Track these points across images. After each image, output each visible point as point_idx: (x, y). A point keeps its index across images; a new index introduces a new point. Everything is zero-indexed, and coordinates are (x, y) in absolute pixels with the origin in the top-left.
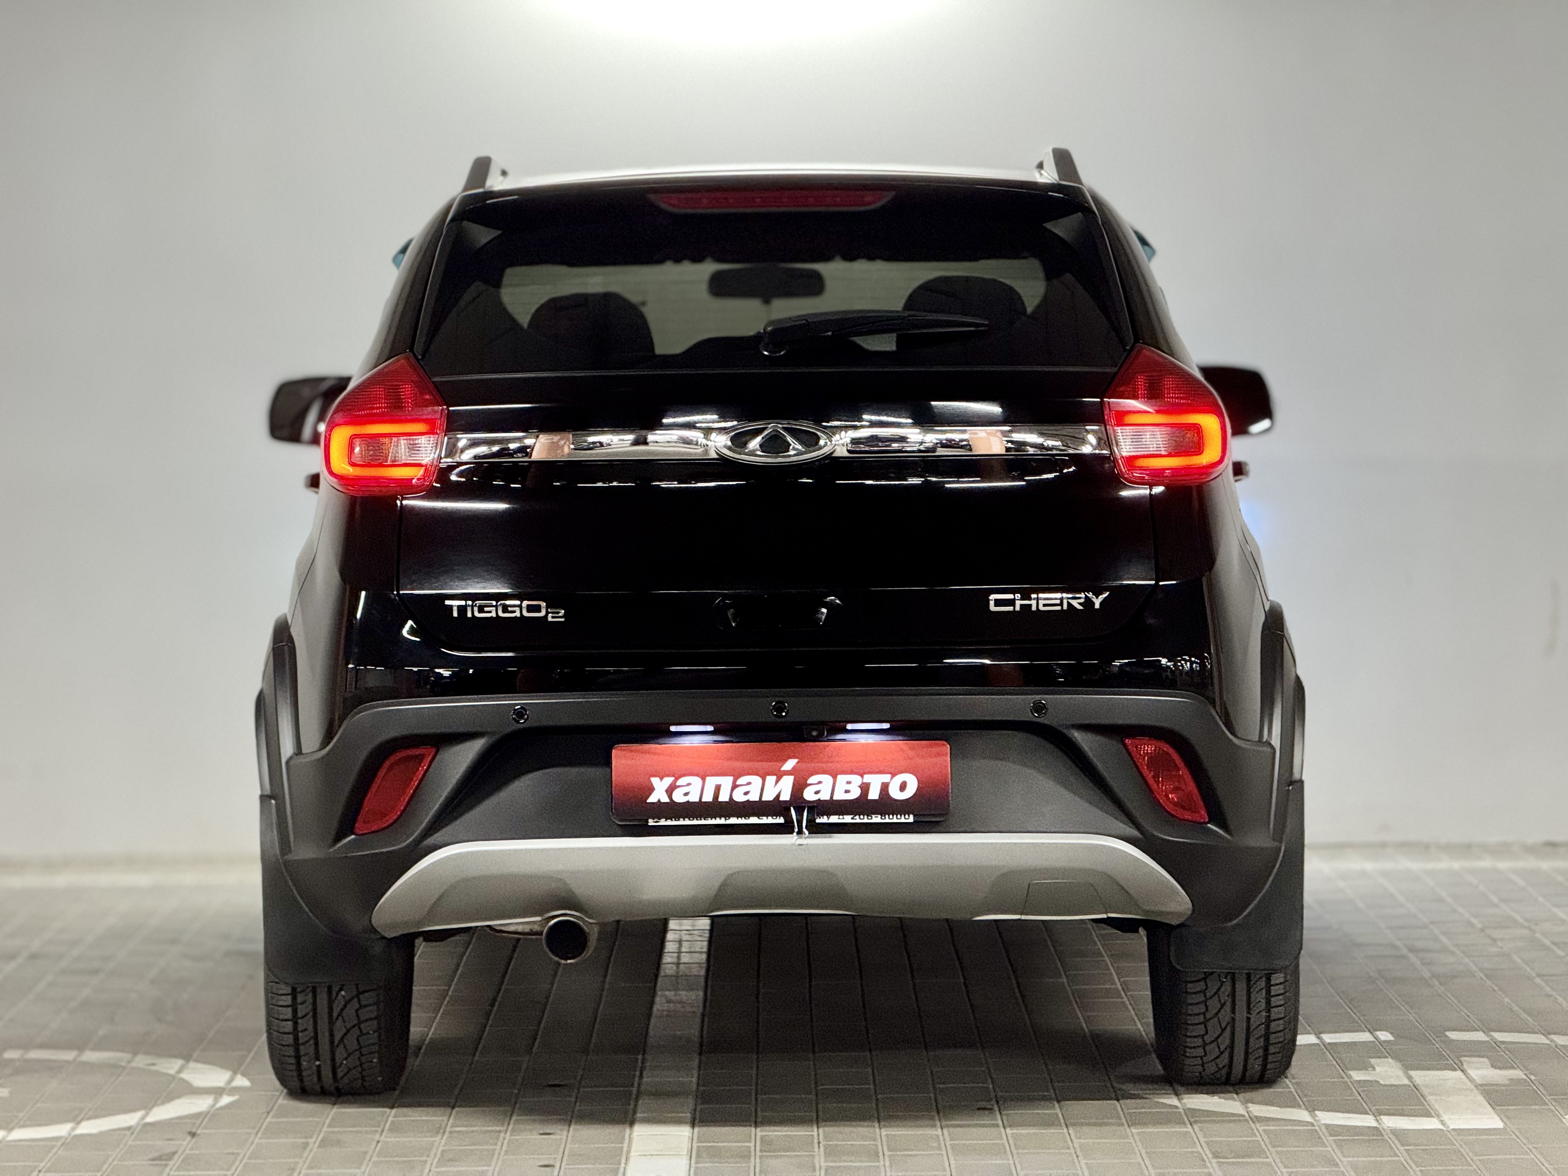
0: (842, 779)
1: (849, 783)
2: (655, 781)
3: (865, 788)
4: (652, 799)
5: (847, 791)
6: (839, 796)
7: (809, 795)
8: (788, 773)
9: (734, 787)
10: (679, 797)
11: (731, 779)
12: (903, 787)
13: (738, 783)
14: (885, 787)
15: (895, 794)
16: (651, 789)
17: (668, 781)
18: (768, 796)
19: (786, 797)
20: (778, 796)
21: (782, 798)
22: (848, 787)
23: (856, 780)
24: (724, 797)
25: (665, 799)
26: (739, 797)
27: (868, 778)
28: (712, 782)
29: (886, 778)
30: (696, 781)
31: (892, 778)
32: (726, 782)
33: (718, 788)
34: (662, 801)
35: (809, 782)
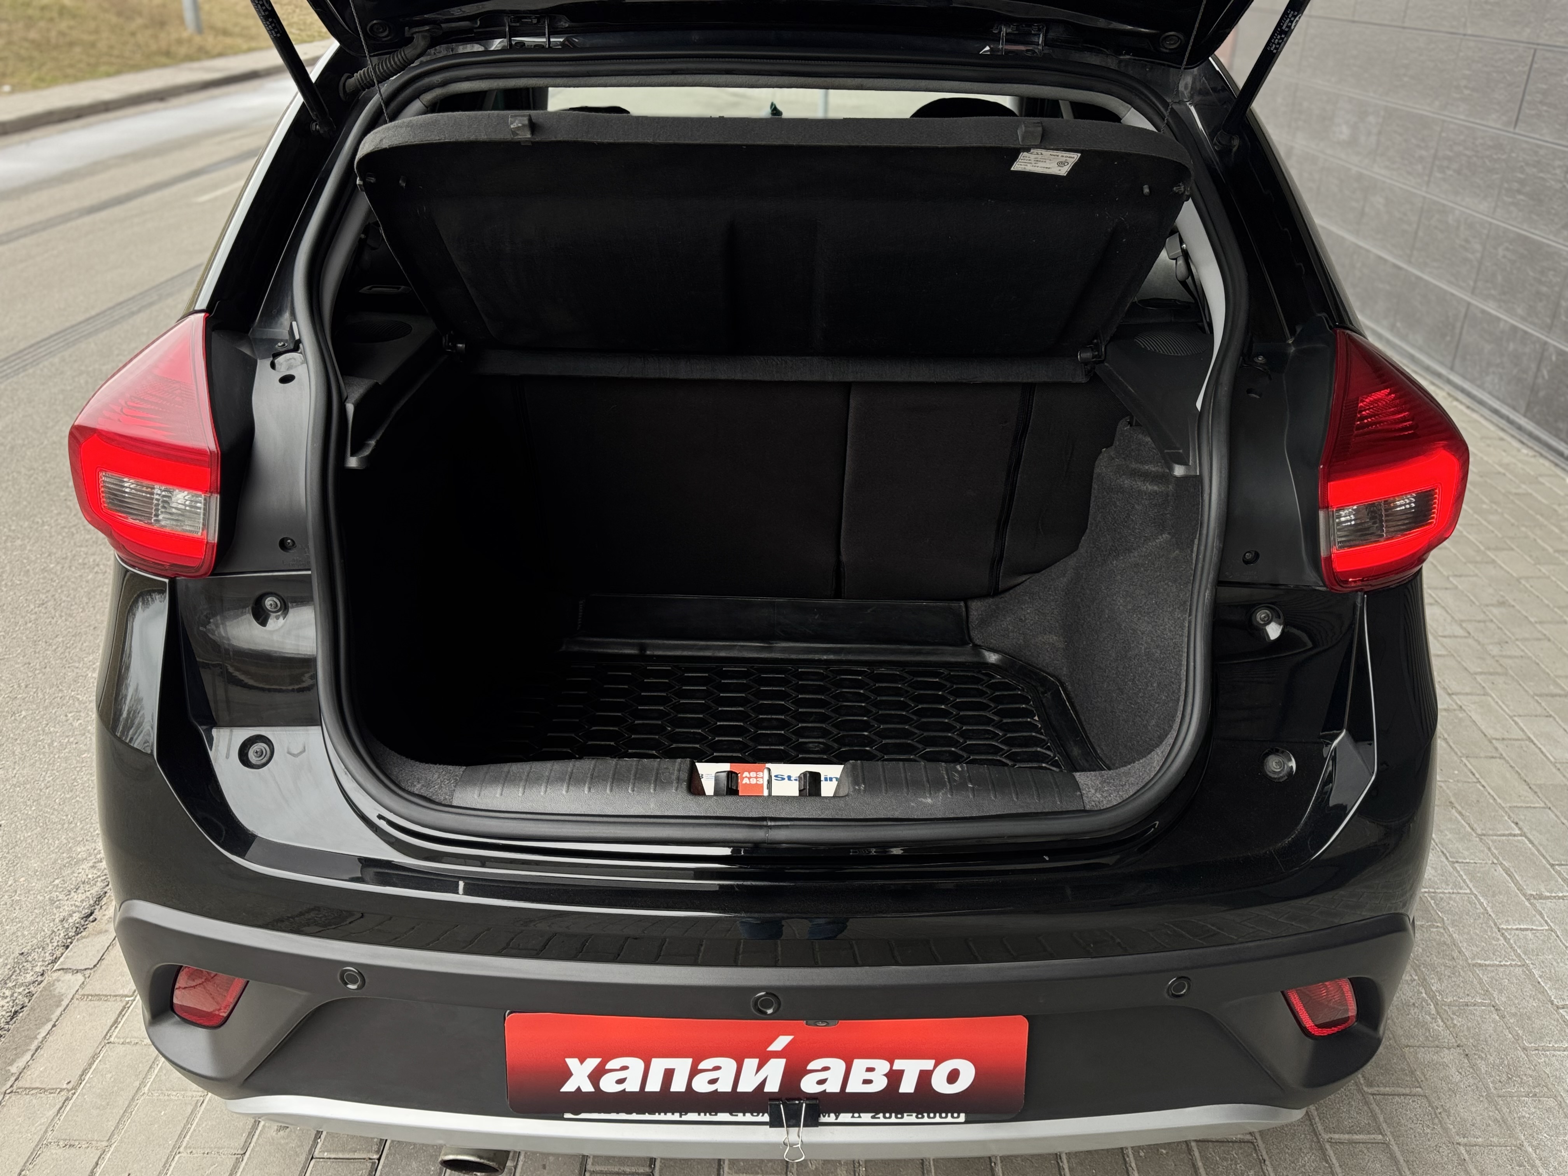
0: (860, 1065)
1: (870, 1070)
2: (572, 1063)
3: (895, 1077)
4: (569, 1087)
5: (867, 1082)
6: (855, 1086)
7: (809, 1085)
8: (777, 1055)
9: (694, 1072)
10: (608, 1084)
11: (689, 1061)
12: (953, 1077)
13: (701, 1066)
14: (925, 1077)
15: (940, 1084)
16: (567, 1074)
17: (592, 1063)
18: (747, 1085)
19: (773, 1086)
20: (763, 1084)
21: (767, 1089)
22: (869, 1075)
23: (882, 1066)
24: (678, 1085)
25: (588, 1087)
26: (701, 1085)
27: (899, 1064)
28: (659, 1065)
29: (928, 1064)
30: (636, 1065)
31: (936, 1066)
32: (682, 1066)
33: (669, 1075)
34: (584, 1090)
35: (809, 1067)
